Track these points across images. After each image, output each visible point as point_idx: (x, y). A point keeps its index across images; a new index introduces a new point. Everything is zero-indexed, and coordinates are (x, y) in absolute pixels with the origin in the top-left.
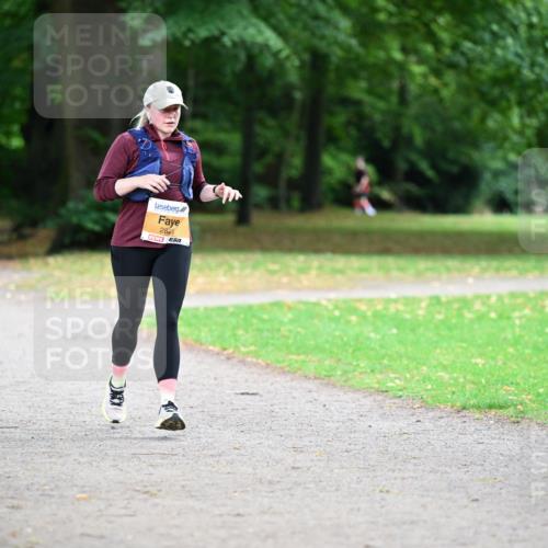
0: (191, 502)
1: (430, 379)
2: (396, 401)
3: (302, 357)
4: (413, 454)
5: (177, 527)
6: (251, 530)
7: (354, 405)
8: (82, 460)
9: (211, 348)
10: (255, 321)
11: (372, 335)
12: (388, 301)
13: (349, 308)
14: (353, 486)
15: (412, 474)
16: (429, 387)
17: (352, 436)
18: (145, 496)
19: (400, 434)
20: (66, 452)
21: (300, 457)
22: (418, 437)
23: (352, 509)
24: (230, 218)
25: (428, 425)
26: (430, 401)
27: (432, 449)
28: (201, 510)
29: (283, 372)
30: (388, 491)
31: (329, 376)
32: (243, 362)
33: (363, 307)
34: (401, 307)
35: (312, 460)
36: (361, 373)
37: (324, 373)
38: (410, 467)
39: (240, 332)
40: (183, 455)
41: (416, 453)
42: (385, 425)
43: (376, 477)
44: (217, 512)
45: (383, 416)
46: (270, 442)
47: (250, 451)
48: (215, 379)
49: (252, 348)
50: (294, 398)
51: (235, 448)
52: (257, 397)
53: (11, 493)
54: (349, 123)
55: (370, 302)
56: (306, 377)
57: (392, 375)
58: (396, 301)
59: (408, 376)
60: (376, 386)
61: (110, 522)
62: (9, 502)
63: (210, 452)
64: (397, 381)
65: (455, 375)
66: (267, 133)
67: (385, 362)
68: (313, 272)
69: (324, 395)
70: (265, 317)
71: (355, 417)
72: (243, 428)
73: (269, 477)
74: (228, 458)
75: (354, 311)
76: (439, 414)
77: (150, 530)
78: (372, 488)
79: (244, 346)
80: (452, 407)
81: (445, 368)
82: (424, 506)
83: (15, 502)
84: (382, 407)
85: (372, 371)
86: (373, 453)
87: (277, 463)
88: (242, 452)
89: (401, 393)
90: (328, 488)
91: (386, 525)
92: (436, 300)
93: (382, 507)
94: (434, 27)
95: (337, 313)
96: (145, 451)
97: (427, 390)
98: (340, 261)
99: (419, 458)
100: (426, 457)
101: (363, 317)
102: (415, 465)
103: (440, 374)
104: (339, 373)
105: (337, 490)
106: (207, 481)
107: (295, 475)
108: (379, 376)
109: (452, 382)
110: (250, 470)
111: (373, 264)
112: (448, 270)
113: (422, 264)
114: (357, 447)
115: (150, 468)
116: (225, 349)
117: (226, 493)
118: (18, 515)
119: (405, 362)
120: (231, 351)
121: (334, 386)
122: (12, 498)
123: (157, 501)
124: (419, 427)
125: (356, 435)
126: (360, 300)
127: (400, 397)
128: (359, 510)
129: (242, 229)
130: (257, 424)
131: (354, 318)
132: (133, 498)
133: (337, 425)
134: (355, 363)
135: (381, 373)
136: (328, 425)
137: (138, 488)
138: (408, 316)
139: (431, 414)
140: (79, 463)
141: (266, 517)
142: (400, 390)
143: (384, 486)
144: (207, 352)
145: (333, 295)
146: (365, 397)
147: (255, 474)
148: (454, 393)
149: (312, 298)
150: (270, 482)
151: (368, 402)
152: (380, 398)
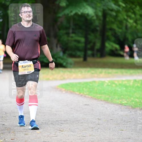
0: (72, 133)
1: (133, 101)
2: (125, 107)
3: (100, 95)
4: (129, 121)
5: (68, 139)
6: (87, 140)
7: (114, 108)
8: (43, 122)
9: (77, 93)
10: (88, 86)
11: (119, 90)
12: (123, 81)
13: (113, 83)
14: (114, 129)
15: (129, 126)
16: (133, 103)
17: (113, 116)
18: (60, 131)
19: (126, 115)
20: (39, 120)
21: (100, 121)
22: (130, 116)
23: (113, 135)
24: (81, 59)
25: (133, 113)
26: (133, 107)
27: (134, 120)
28: (74, 135)
29: (95, 99)
30: (123, 130)
31: (107, 100)
32: (85, 97)
33: (116, 82)
34: (126, 82)
35: (103, 122)
36: (116, 99)
37: (106, 99)
38: (129, 124)
39: (84, 89)
40: (70, 121)
41: (130, 120)
42: (122, 113)
43: (120, 126)
44: (79, 136)
45: (122, 111)
46: (92, 117)
47: (87, 119)
48: (78, 101)
49: (88, 93)
50: (98, 106)
51: (83, 119)
52: (89, 106)
53: (25, 131)
54: (112, 35)
55: (118, 81)
56: (101, 100)
57: (124, 100)
58: (125, 81)
59: (128, 100)
60: (120, 103)
61: (51, 138)
62: (24, 133)
63: (77, 120)
64: (125, 102)
65: (140, 100)
66: (91, 37)
67: (122, 96)
68: (103, 74)
69: (106, 105)
70: (91, 85)
71: (114, 111)
72: (85, 114)
73: (92, 127)
74: (81, 121)
75: (114, 83)
76: (136, 110)
77: (61, 140)
78: (118, 129)
79: (85, 92)
80: (139, 108)
81: (137, 98)
82: (132, 134)
83: (26, 133)
84: (121, 108)
85: (119, 99)
86: (119, 120)
87: (94, 123)
88: (85, 120)
89: (126, 105)
90: (107, 129)
91: (122, 139)
92: (135, 81)
93: (121, 134)
94: (135, 10)
95: (109, 84)
96: (60, 120)
97: (133, 104)
98: (110, 70)
99: (131, 122)
100: (133, 121)
101: (116, 85)
102: (130, 123)
103: (136, 100)
104: (110, 99)
105: (109, 130)
106: (76, 127)
107: (98, 126)
108: (120, 100)
109: (139, 102)
110: (87, 125)
111: (119, 71)
112: (139, 73)
113: (132, 71)
114: (115, 119)
115: (61, 124)
116: (80, 93)
117: (81, 131)
118: (27, 136)
119: (127, 97)
120: (82, 94)
121: (109, 103)
122: (25, 132)
123: (63, 132)
124: (131, 114)
125: (115, 115)
126: (115, 81)
127: (126, 106)
128: (115, 135)
129: (85, 62)
130: (89, 113)
131: (114, 85)
132: (57, 132)
133: (109, 113)
134: (114, 97)
135: (121, 99)
136: (107, 113)
137: (58, 129)
138: (128, 85)
139: (134, 110)
140: (43, 123)
141: (91, 137)
142: (126, 104)
143: (122, 129)
144: (76, 94)
145: (108, 79)
146: (117, 106)
147: (88, 126)
148: (140, 105)
149: (103, 80)
150: (92, 128)
151: (117, 107)
152: (120, 106)
